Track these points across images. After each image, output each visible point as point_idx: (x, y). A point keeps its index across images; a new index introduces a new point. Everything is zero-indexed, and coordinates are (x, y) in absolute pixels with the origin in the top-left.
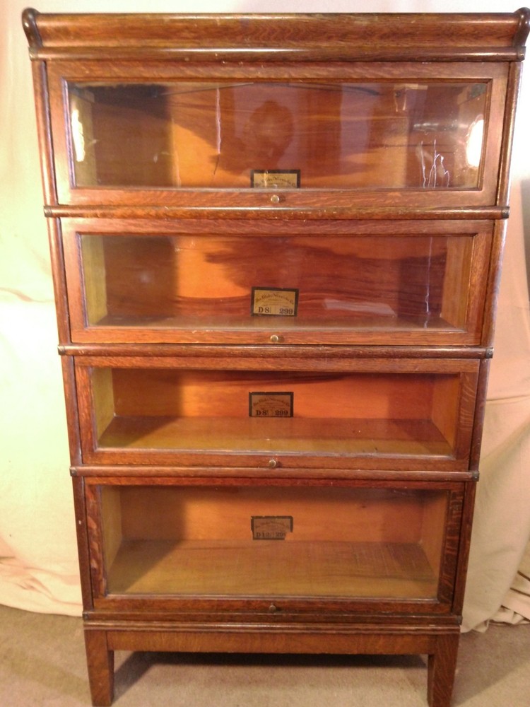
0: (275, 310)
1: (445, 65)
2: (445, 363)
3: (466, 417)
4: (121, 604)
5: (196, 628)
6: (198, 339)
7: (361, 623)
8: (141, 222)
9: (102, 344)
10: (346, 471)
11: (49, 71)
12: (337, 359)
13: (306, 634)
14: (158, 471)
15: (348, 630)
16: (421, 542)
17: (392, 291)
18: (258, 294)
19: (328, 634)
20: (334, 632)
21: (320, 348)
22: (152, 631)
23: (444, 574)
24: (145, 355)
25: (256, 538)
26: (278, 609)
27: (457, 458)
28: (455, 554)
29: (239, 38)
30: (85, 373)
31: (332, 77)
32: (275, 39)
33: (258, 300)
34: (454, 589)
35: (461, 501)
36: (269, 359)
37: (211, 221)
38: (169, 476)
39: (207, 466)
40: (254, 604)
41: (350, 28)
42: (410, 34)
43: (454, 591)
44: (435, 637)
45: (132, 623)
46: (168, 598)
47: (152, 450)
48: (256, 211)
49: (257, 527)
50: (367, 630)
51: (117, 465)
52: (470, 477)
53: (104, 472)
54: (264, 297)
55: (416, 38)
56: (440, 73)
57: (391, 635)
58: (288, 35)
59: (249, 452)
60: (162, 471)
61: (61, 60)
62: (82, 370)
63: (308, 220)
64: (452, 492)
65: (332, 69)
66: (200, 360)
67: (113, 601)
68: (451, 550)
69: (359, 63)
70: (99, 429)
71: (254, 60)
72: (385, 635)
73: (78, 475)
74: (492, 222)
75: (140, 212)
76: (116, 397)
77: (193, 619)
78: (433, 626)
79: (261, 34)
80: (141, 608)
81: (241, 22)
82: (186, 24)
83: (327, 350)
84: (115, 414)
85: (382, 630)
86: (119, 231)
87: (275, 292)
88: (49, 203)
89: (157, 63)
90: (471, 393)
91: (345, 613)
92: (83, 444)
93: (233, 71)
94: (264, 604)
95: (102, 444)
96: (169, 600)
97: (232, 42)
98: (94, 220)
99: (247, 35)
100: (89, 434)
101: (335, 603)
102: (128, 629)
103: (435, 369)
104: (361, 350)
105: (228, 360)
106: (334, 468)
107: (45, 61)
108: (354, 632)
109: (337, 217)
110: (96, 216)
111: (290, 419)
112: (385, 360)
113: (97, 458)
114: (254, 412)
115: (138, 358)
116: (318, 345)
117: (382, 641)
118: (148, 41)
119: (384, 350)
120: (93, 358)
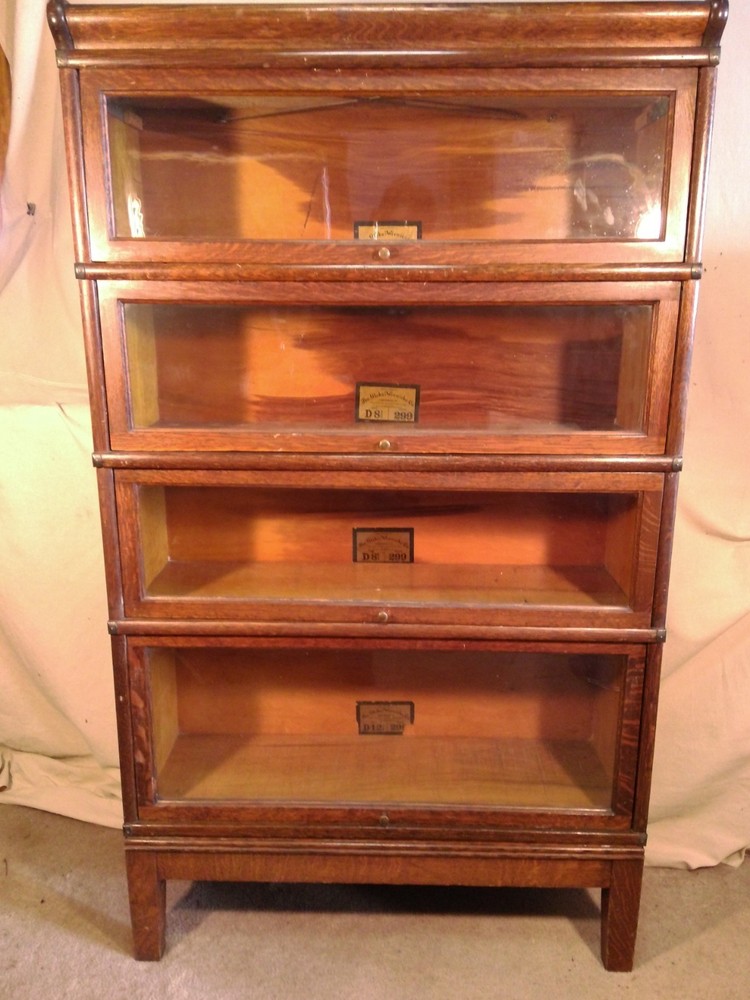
0: (388, 414)
1: (612, 71)
2: (617, 479)
3: (646, 552)
4: (177, 814)
5: (279, 847)
6: (282, 445)
7: (507, 841)
8: (205, 285)
9: (153, 453)
10: (484, 628)
11: (83, 83)
12: (471, 474)
13: (431, 856)
14: (228, 627)
15: (490, 851)
16: (592, 738)
17: (549, 388)
18: (365, 392)
19: (461, 857)
20: (469, 854)
21: (447, 458)
22: (218, 852)
23: (620, 774)
24: (209, 468)
25: (364, 731)
26: (392, 822)
27: (634, 611)
28: (634, 744)
29: (335, 38)
30: (129, 493)
31: (459, 88)
32: (384, 38)
33: (364, 401)
34: (635, 795)
35: (642, 670)
36: (378, 474)
37: (300, 284)
38: (242, 635)
39: (294, 621)
40: (359, 814)
41: (483, 22)
42: (563, 29)
43: (635, 799)
44: (609, 863)
45: (191, 840)
46: (241, 806)
47: (219, 598)
48: (358, 270)
49: (364, 716)
50: (515, 851)
51: (172, 619)
52: (654, 635)
53: (154, 627)
54: (372, 396)
55: (573, 36)
56: (605, 83)
57: (549, 859)
58: (401, 32)
59: (351, 601)
60: (234, 627)
61: (99, 67)
62: (125, 487)
63: (429, 281)
64: (630, 657)
65: (460, 78)
66: (284, 474)
67: (166, 809)
68: (632, 740)
69: (496, 71)
70: (149, 573)
71: (355, 67)
72: (540, 859)
73: (118, 631)
74: (679, 284)
75: (203, 272)
76: (171, 535)
77: (275, 835)
78: (606, 848)
79: (366, 30)
80: (203, 820)
81: (339, 15)
82: (264, 18)
83: (457, 460)
84: (169, 558)
85: (535, 851)
86: (175, 298)
87: (388, 389)
88: (81, 260)
89: (225, 71)
90: (653, 519)
91: (484, 827)
92: (126, 590)
93: (327, 82)
94: (373, 814)
95: (153, 590)
96: (243, 809)
97: (327, 42)
98: (142, 283)
99: (346, 34)
100: (134, 577)
101: (471, 813)
102: (186, 848)
103: (603, 487)
104: (502, 461)
105: (323, 474)
106: (467, 624)
107: (78, 69)
108: (496, 854)
109: (469, 278)
110: (144, 277)
111: (408, 566)
112: (535, 474)
113: (145, 610)
114: (360, 556)
115: (201, 473)
116: (444, 454)
117: (536, 869)
118: (214, 41)
119: (534, 460)
120: (140, 472)
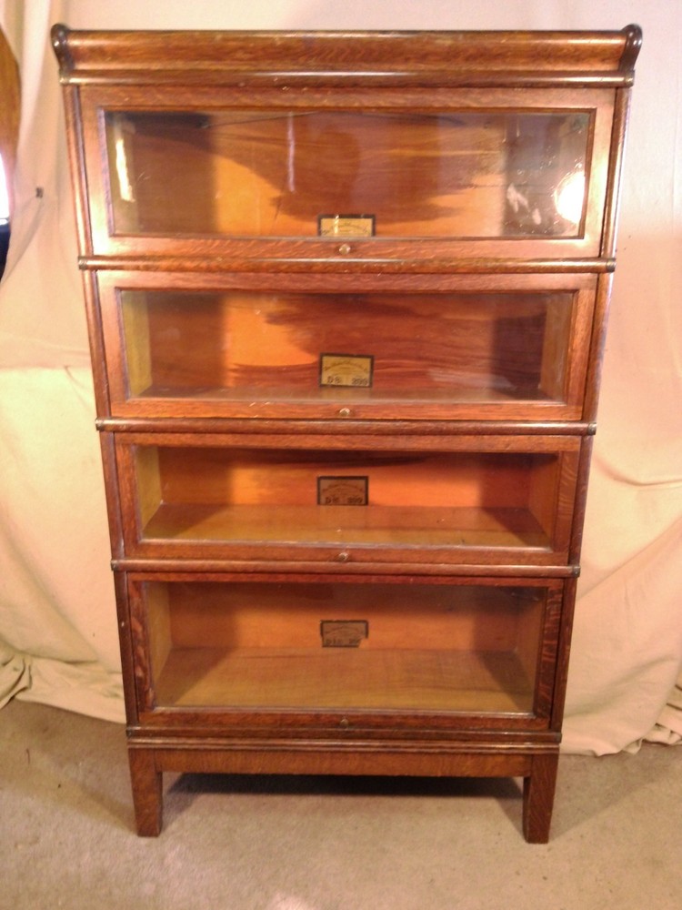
0: (347, 381)
1: (541, 92)
2: (541, 441)
3: (565, 503)
4: (171, 718)
5: (254, 745)
6: (257, 412)
7: (446, 739)
8: (191, 275)
9: (146, 419)
10: (428, 566)
11: (83, 99)
12: (418, 437)
13: (383, 752)
14: (212, 565)
15: (432, 748)
16: (516, 650)
17: (483, 358)
18: (327, 361)
19: (408, 753)
20: (415, 750)
21: (398, 424)
22: (205, 750)
23: (541, 684)
24: (195, 431)
25: (326, 645)
26: (351, 724)
27: (555, 551)
28: (553, 660)
29: (302, 60)
30: (127, 452)
31: (409, 105)
32: (344, 60)
33: (327, 369)
34: (553, 701)
35: (560, 600)
36: (338, 437)
37: (272, 275)
38: (223, 571)
39: (268, 560)
40: (323, 718)
41: (429, 48)
42: (499, 55)
43: (552, 705)
44: (530, 757)
45: (182, 740)
46: (224, 712)
47: (205, 541)
48: (323, 263)
49: (327, 633)
50: (452, 748)
51: (164, 558)
52: (570, 572)
53: (150, 566)
54: (334, 365)
55: (508, 60)
56: (536, 101)
57: (480, 754)
58: (359, 56)
59: (316, 544)
60: (218, 565)
61: (97, 85)
62: (124, 448)
63: (383, 273)
64: (550, 589)
65: (410, 96)
66: (259, 437)
67: (162, 714)
68: (551, 657)
69: (441, 90)
70: (145, 517)
71: (319, 86)
72: (473, 754)
73: (120, 569)
74: (596, 276)
75: (188, 264)
76: (163, 482)
77: (253, 735)
78: (528, 745)
79: (328, 55)
80: (192, 723)
81: (305, 41)
82: (240, 44)
83: (405, 426)
84: (162, 502)
85: (469, 748)
86: (165, 286)
87: (347, 359)
88: (83, 253)
89: (206, 89)
90: (571, 475)
91: (427, 728)
92: (126, 532)
93: (295, 99)
94: (335, 719)
95: (149, 534)
96: (226, 714)
97: (294, 65)
98: (136, 273)
99: (312, 56)
100: (132, 522)
101: (416, 717)
102: (180, 747)
103: (529, 448)
104: (444, 426)
105: (293, 437)
106: (414, 562)
107: (78, 86)
108: (437, 750)
109: (417, 271)
110: (137, 268)
111: (364, 507)
112: (472, 437)
113: (142, 550)
114: (323, 499)
115: (189, 436)
116: (395, 420)
117: (470, 762)
118: (197, 62)
119: (472, 425)
120: (136, 435)
